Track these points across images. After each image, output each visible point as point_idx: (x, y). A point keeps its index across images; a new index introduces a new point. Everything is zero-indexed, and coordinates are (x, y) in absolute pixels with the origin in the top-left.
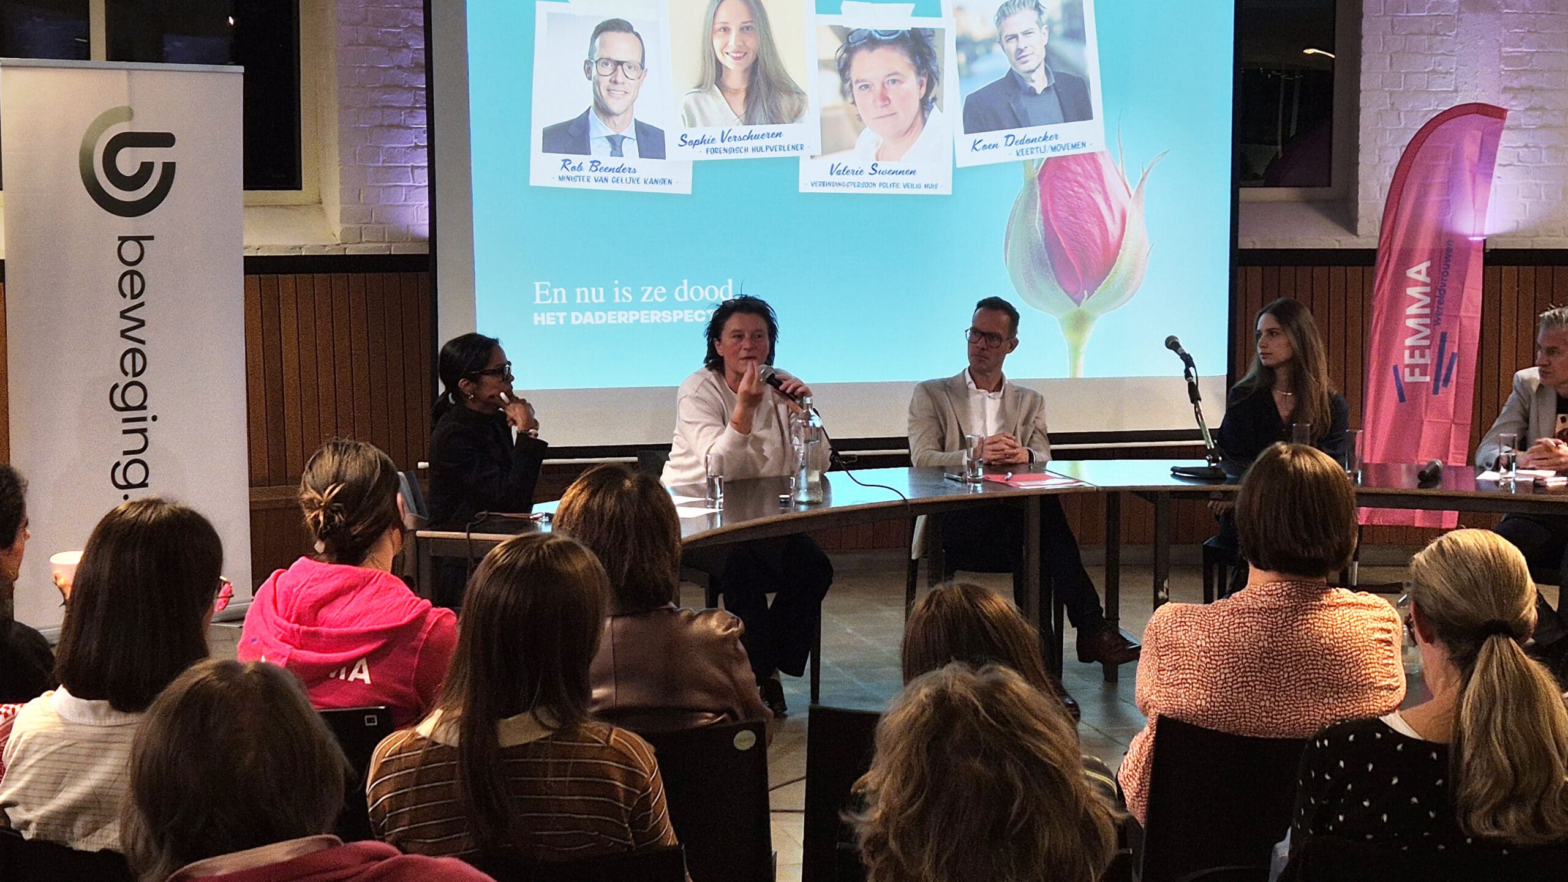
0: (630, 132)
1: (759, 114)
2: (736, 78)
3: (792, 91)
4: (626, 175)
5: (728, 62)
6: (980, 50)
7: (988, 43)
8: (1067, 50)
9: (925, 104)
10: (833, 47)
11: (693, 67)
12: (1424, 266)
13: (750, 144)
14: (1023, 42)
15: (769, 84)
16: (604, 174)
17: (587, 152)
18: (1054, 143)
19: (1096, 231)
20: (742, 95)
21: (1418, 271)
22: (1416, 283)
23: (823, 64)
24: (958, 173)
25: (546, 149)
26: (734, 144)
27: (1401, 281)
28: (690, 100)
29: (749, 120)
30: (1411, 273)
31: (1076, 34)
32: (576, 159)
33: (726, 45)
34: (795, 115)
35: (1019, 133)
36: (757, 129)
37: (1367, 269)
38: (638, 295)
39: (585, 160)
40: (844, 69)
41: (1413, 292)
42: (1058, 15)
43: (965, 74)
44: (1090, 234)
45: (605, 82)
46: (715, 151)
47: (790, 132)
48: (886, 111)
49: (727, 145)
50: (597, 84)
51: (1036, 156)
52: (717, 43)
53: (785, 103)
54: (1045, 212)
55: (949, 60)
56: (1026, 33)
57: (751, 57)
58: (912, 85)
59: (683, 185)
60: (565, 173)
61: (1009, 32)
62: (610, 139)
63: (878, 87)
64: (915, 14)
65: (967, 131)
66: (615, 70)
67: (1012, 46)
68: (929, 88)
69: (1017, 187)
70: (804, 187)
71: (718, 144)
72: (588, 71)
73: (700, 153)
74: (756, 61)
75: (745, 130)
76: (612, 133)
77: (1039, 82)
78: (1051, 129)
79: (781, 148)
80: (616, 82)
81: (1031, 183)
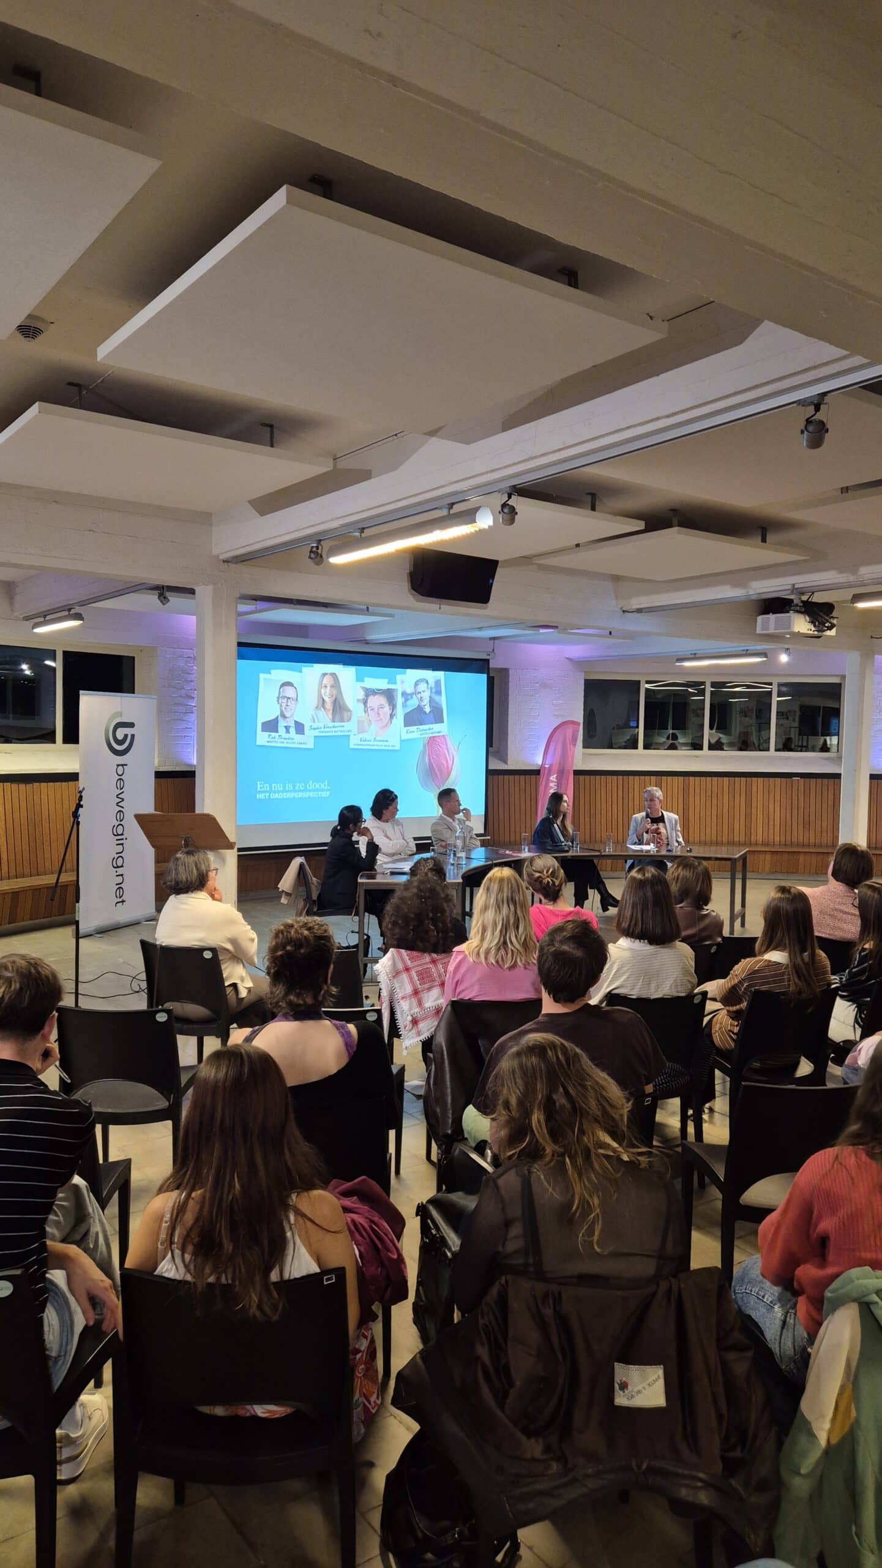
0: (292, 724)
1: (337, 717)
2: (329, 706)
3: (348, 710)
4: (290, 741)
5: (326, 699)
6: (409, 697)
7: (412, 694)
8: (436, 698)
9: (392, 716)
10: (361, 695)
11: (314, 701)
12: (555, 776)
13: (334, 729)
14: (422, 694)
15: (340, 707)
16: (283, 740)
17: (277, 732)
18: (432, 731)
19: (445, 763)
20: (331, 711)
21: (553, 778)
22: (553, 782)
23: (358, 701)
24: (402, 741)
25: (263, 730)
26: (328, 730)
27: (548, 781)
28: (313, 713)
29: (333, 721)
30: (551, 778)
31: (439, 693)
32: (273, 734)
33: (326, 692)
34: (349, 720)
35: (421, 727)
36: (336, 724)
37: (538, 776)
38: (294, 786)
39: (276, 735)
40: (365, 702)
41: (552, 785)
42: (433, 686)
43: (404, 706)
44: (443, 764)
45: (284, 705)
46: (323, 732)
47: (347, 726)
48: (379, 719)
49: (326, 730)
50: (281, 706)
51: (427, 736)
52: (323, 691)
53: (345, 715)
54: (429, 755)
55: (400, 700)
56: (423, 691)
57: (334, 697)
58: (387, 709)
59: (310, 745)
60: (269, 740)
61: (418, 691)
62: (286, 727)
63: (376, 710)
64: (388, 683)
65: (405, 726)
66: (287, 701)
67: (419, 696)
68: (393, 711)
69: (420, 747)
70: (352, 746)
71: (323, 729)
72: (278, 701)
73: (317, 733)
74: (336, 699)
75: (332, 724)
76: (286, 725)
77: (427, 709)
78: (431, 726)
79: (344, 731)
80: (287, 706)
81: (424, 746)
